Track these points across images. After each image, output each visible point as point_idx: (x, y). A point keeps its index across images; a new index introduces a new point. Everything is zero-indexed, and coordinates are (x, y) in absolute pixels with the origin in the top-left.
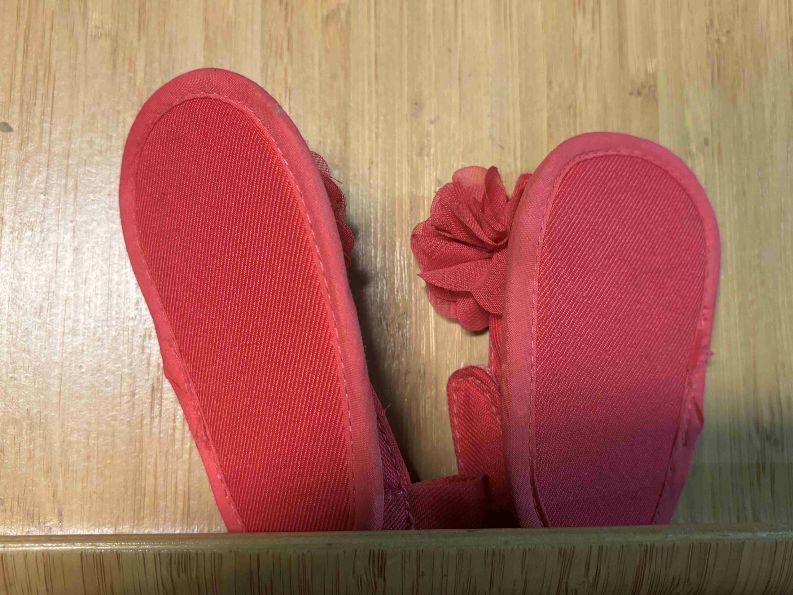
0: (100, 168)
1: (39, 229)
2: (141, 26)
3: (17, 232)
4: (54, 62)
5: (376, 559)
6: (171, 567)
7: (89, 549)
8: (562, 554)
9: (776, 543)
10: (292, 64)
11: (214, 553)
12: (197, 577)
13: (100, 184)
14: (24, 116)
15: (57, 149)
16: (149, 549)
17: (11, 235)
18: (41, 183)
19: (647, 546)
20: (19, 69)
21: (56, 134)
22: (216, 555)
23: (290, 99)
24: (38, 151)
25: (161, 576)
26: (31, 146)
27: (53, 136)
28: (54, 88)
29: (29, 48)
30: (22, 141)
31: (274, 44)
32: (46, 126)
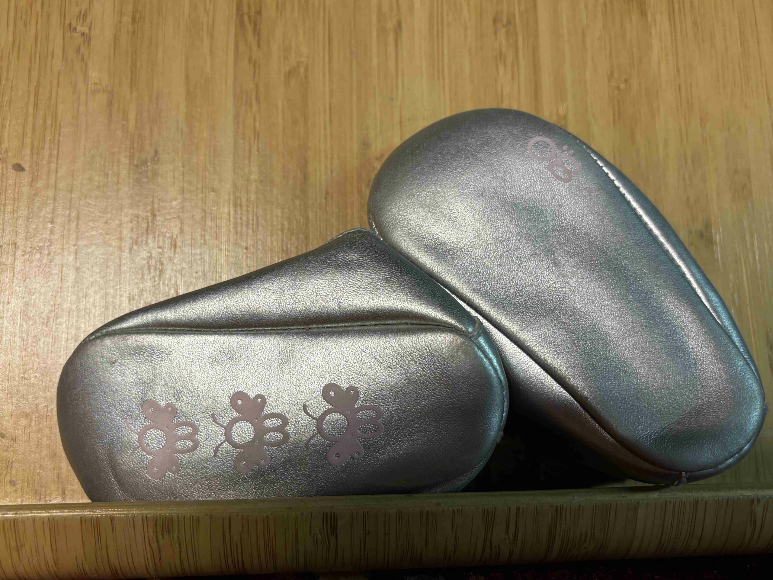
0: (98, 200)
1: (47, 252)
2: (133, 83)
3: (28, 255)
4: (59, 113)
5: (329, 521)
6: (156, 529)
7: (87, 515)
8: (486, 514)
9: (666, 502)
10: (259, 112)
11: (193, 516)
12: (178, 538)
13: (98, 214)
14: (35, 157)
15: (62, 185)
16: (138, 514)
17: (23, 258)
18: (49, 213)
19: (557, 506)
20: (30, 119)
21: (62, 172)
22: (195, 518)
23: (258, 142)
24: (47, 186)
25: (148, 536)
26: (40, 183)
27: (59, 174)
28: (59, 135)
29: (39, 102)
30: (32, 180)
31: (244, 95)
32: (53, 166)
